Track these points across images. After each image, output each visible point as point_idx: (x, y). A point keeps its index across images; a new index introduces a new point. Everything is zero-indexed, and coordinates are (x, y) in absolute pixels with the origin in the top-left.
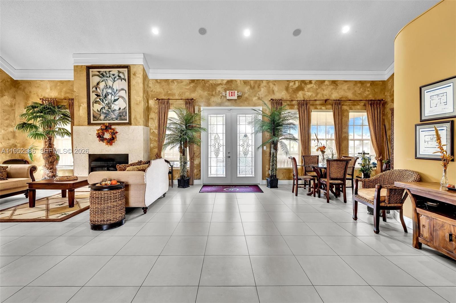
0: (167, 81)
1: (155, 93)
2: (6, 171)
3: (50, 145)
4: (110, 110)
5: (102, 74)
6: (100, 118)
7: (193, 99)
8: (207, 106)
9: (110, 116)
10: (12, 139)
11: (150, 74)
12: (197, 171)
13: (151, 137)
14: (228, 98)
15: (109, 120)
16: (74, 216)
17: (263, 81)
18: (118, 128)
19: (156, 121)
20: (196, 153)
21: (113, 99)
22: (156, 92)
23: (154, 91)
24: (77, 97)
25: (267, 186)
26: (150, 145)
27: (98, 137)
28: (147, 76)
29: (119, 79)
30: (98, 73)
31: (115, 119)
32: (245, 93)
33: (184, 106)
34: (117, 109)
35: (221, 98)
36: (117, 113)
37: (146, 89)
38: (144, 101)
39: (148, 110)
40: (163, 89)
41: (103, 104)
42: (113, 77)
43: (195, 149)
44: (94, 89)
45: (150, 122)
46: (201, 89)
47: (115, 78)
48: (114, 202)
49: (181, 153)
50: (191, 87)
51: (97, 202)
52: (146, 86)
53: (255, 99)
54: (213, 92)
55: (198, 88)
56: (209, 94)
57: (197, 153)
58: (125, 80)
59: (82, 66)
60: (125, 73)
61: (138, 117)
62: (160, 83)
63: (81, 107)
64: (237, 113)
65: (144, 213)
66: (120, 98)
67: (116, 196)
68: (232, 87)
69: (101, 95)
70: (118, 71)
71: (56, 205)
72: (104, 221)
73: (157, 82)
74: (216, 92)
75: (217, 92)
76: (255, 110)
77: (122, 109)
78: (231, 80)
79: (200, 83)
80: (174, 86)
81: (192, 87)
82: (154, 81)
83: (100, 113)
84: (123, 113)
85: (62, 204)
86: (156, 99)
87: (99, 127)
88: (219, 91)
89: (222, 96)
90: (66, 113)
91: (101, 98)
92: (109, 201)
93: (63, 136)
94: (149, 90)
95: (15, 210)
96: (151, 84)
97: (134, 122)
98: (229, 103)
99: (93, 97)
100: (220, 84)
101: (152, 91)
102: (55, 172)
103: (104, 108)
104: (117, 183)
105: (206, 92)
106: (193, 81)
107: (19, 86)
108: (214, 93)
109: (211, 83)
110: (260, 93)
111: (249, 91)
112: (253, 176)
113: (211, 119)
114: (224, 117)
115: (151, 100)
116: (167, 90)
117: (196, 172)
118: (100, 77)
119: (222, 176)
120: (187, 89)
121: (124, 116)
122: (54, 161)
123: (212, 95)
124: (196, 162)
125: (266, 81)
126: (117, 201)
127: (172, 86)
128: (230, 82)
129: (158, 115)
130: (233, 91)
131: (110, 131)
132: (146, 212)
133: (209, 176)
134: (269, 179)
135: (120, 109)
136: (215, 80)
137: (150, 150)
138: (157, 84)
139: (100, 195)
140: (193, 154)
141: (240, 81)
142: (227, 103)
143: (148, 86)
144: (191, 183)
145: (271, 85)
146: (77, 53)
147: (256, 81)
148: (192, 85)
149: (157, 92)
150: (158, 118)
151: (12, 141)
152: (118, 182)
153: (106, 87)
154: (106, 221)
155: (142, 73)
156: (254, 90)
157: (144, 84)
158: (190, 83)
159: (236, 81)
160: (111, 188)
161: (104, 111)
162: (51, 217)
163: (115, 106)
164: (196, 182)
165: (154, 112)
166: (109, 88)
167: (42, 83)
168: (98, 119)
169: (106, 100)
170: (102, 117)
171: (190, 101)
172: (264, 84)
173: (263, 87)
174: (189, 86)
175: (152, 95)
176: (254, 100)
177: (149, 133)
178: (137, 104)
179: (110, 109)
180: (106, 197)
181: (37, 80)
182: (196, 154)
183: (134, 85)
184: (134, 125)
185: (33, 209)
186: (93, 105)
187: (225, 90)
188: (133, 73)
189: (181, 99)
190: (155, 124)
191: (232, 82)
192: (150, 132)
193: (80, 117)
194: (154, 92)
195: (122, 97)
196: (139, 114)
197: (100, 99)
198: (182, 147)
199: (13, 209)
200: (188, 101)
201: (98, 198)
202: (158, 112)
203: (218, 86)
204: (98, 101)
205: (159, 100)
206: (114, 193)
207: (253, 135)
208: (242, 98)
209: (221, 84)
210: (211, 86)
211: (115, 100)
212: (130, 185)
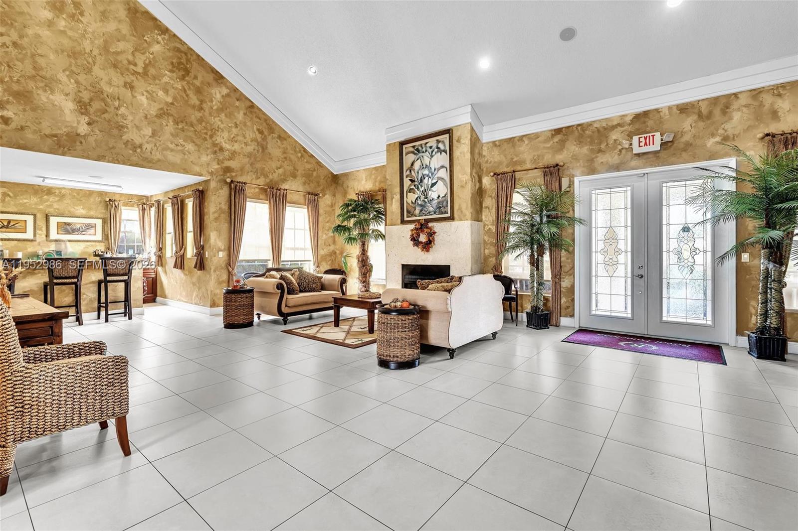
0: (511, 140)
1: (491, 165)
2: (321, 282)
3: (364, 252)
4: (426, 200)
5: (418, 150)
6: (414, 213)
7: (557, 165)
8: (588, 174)
9: (426, 209)
10: (333, 245)
11: (484, 135)
12: (568, 301)
13: (486, 238)
14: (636, 150)
15: (426, 215)
16: (369, 344)
17: (739, 96)
18: (437, 227)
19: (494, 211)
20: (565, 266)
21: (430, 183)
22: (493, 162)
23: (489, 161)
24: (389, 187)
25: (749, 353)
26: (484, 251)
27: (411, 240)
28: (480, 140)
29: (438, 152)
30: (412, 149)
31: (433, 213)
32: (683, 134)
33: (540, 180)
34: (436, 197)
35: (619, 155)
36: (435, 203)
37: (476, 160)
38: (474, 181)
39: (479, 194)
40: (505, 156)
41: (418, 192)
42: (430, 151)
43: (563, 259)
44: (408, 172)
45: (483, 213)
46: (575, 143)
47: (432, 152)
48: (402, 332)
49: (534, 266)
50: (556, 144)
51: (383, 329)
52: (476, 156)
53: (711, 142)
54: (600, 145)
55: (568, 142)
56: (592, 150)
57: (568, 266)
58: (446, 153)
59: (395, 143)
60: (445, 141)
61: (464, 206)
62: (499, 146)
63: (394, 200)
64: (661, 181)
65: (449, 357)
66: (439, 181)
67: (405, 324)
68: (648, 126)
69: (416, 179)
70: (437, 140)
71: (359, 328)
72: (390, 356)
73: (495, 145)
74: (607, 145)
75: (611, 142)
76: (706, 169)
77: (441, 196)
78: (644, 112)
79: (573, 131)
80: (523, 147)
81: (557, 142)
82: (491, 144)
83: (414, 206)
84: (443, 202)
85: (364, 328)
86: (492, 174)
87: (412, 226)
88: (615, 140)
89: (622, 149)
90: (380, 210)
91: (416, 183)
92: (397, 330)
93: (377, 240)
94: (482, 160)
95: (322, 327)
96: (485, 150)
97: (458, 215)
98: (641, 161)
99: (407, 182)
100: (616, 125)
101: (487, 162)
102: (368, 287)
103: (420, 198)
104: (410, 306)
105: (586, 148)
106: (558, 131)
107: (338, 181)
108: (603, 146)
109: (596, 128)
110: (728, 126)
111: (695, 127)
112: (709, 323)
113: (597, 200)
114: (629, 193)
115: (486, 178)
116: (511, 157)
117: (566, 303)
118: (415, 154)
119: (625, 315)
120: (548, 148)
121: (445, 208)
122: (367, 273)
123: (600, 151)
124: (565, 283)
125: (749, 93)
126: (406, 331)
127: (520, 148)
128: (641, 118)
129: (496, 202)
130: (648, 135)
131: (426, 230)
132: (453, 356)
133: (593, 312)
134: (753, 335)
135: (439, 196)
136: (606, 119)
137: (484, 260)
138: (495, 149)
139: (386, 320)
140: (558, 269)
141: (670, 108)
142: (634, 163)
143: (480, 154)
144: (554, 321)
145: (768, 99)
146: (390, 127)
147: (715, 101)
148: (557, 139)
149: (495, 162)
150: (496, 206)
151: (332, 248)
152: (411, 304)
153: (422, 167)
154: (392, 356)
155: (469, 137)
156: (709, 122)
157: (472, 153)
158: (553, 136)
159: (657, 111)
160: (401, 312)
161: (420, 202)
162: (348, 342)
163: (433, 195)
164: (564, 321)
165: (491, 196)
166: (426, 167)
167: (358, 173)
168: (413, 214)
169: (422, 186)
170: (417, 211)
171: (552, 169)
172: (743, 100)
173: (739, 110)
174: (552, 142)
175: (487, 168)
176: (709, 145)
177: (482, 232)
178: (462, 187)
179: (426, 198)
180: (393, 324)
181: (353, 172)
182: (565, 269)
183: (458, 157)
184: (458, 220)
185: (336, 329)
186: (407, 195)
187: (628, 135)
188: (457, 138)
189: (536, 168)
190: (491, 216)
191: (647, 114)
192: (484, 229)
193: (392, 212)
194: (490, 163)
195: (442, 179)
196: (465, 202)
197: (415, 186)
198: (534, 255)
199: (321, 325)
200: (548, 169)
201: (384, 323)
202: (496, 197)
203: (614, 130)
204: (413, 189)
205: (499, 175)
206: (402, 320)
207: (709, 226)
208: (675, 145)
209: (619, 125)
210: (596, 134)
211: (433, 185)
212: (431, 311)
